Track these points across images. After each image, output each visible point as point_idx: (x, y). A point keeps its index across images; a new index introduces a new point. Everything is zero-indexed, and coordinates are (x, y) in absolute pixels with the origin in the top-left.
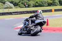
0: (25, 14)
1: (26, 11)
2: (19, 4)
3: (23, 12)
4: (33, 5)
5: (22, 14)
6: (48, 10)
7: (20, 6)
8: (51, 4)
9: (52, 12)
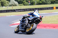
0: (28, 11)
1: (29, 9)
2: (24, 2)
3: (26, 9)
4: (37, 2)
5: (25, 11)
6: (50, 8)
7: (25, 3)
8: (54, 2)
9: (53, 9)
